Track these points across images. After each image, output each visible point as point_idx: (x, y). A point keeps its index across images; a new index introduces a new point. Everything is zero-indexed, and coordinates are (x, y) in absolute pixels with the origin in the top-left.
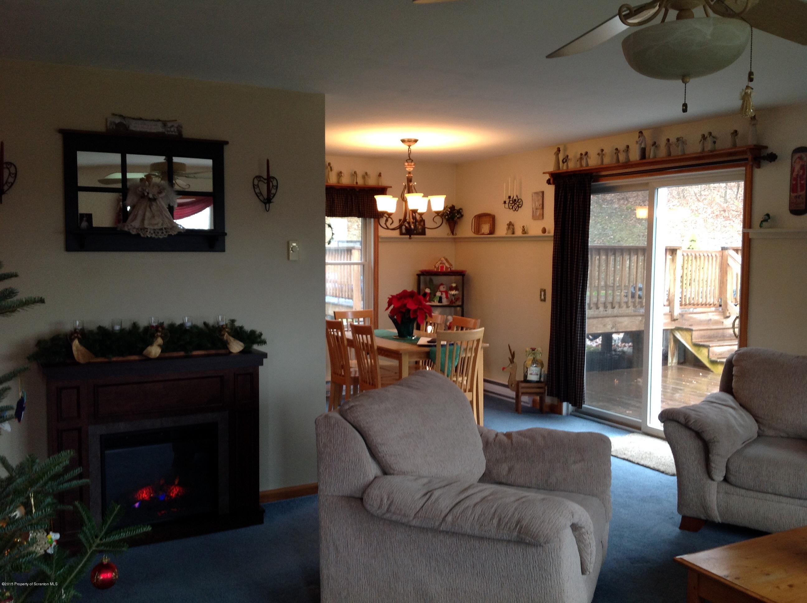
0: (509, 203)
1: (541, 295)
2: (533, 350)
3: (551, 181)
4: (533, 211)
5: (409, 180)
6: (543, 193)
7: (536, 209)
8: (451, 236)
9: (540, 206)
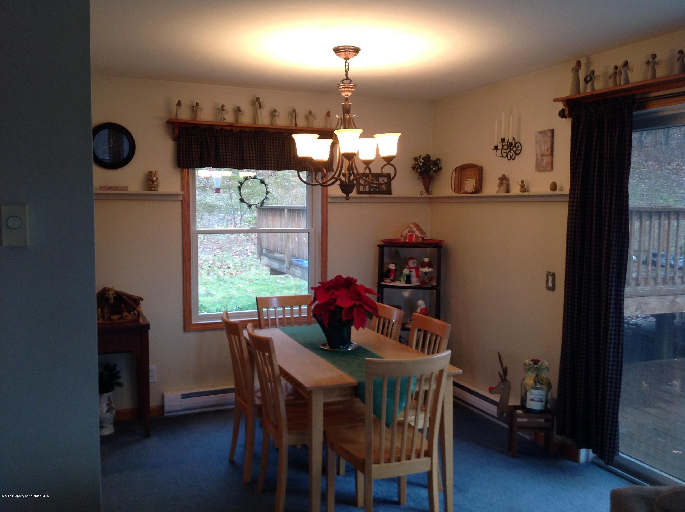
0: (502, 148)
1: (547, 281)
2: (536, 362)
3: (567, 112)
4: (537, 159)
5: (347, 110)
6: (552, 131)
7: (542, 155)
8: (425, 195)
9: (547, 150)
